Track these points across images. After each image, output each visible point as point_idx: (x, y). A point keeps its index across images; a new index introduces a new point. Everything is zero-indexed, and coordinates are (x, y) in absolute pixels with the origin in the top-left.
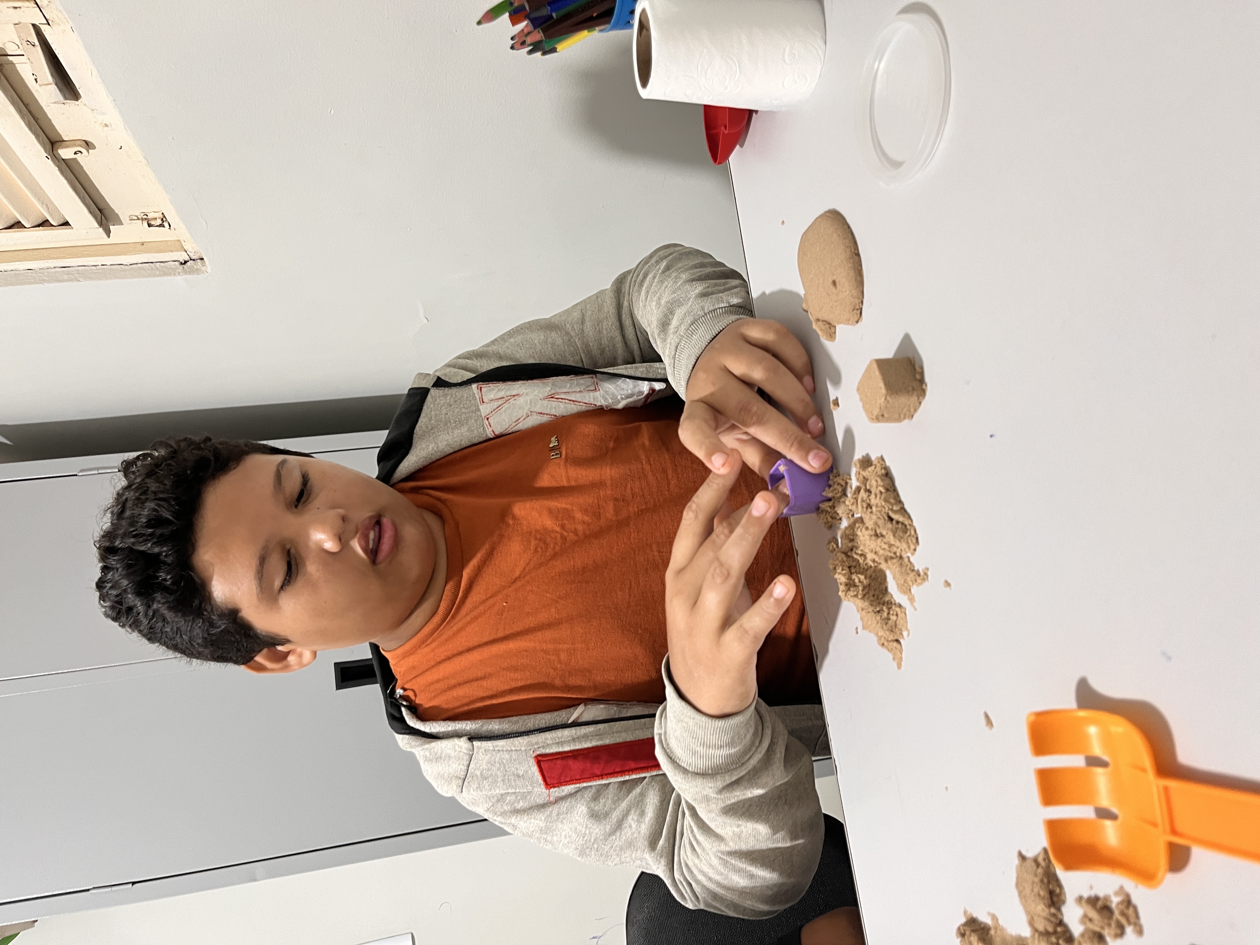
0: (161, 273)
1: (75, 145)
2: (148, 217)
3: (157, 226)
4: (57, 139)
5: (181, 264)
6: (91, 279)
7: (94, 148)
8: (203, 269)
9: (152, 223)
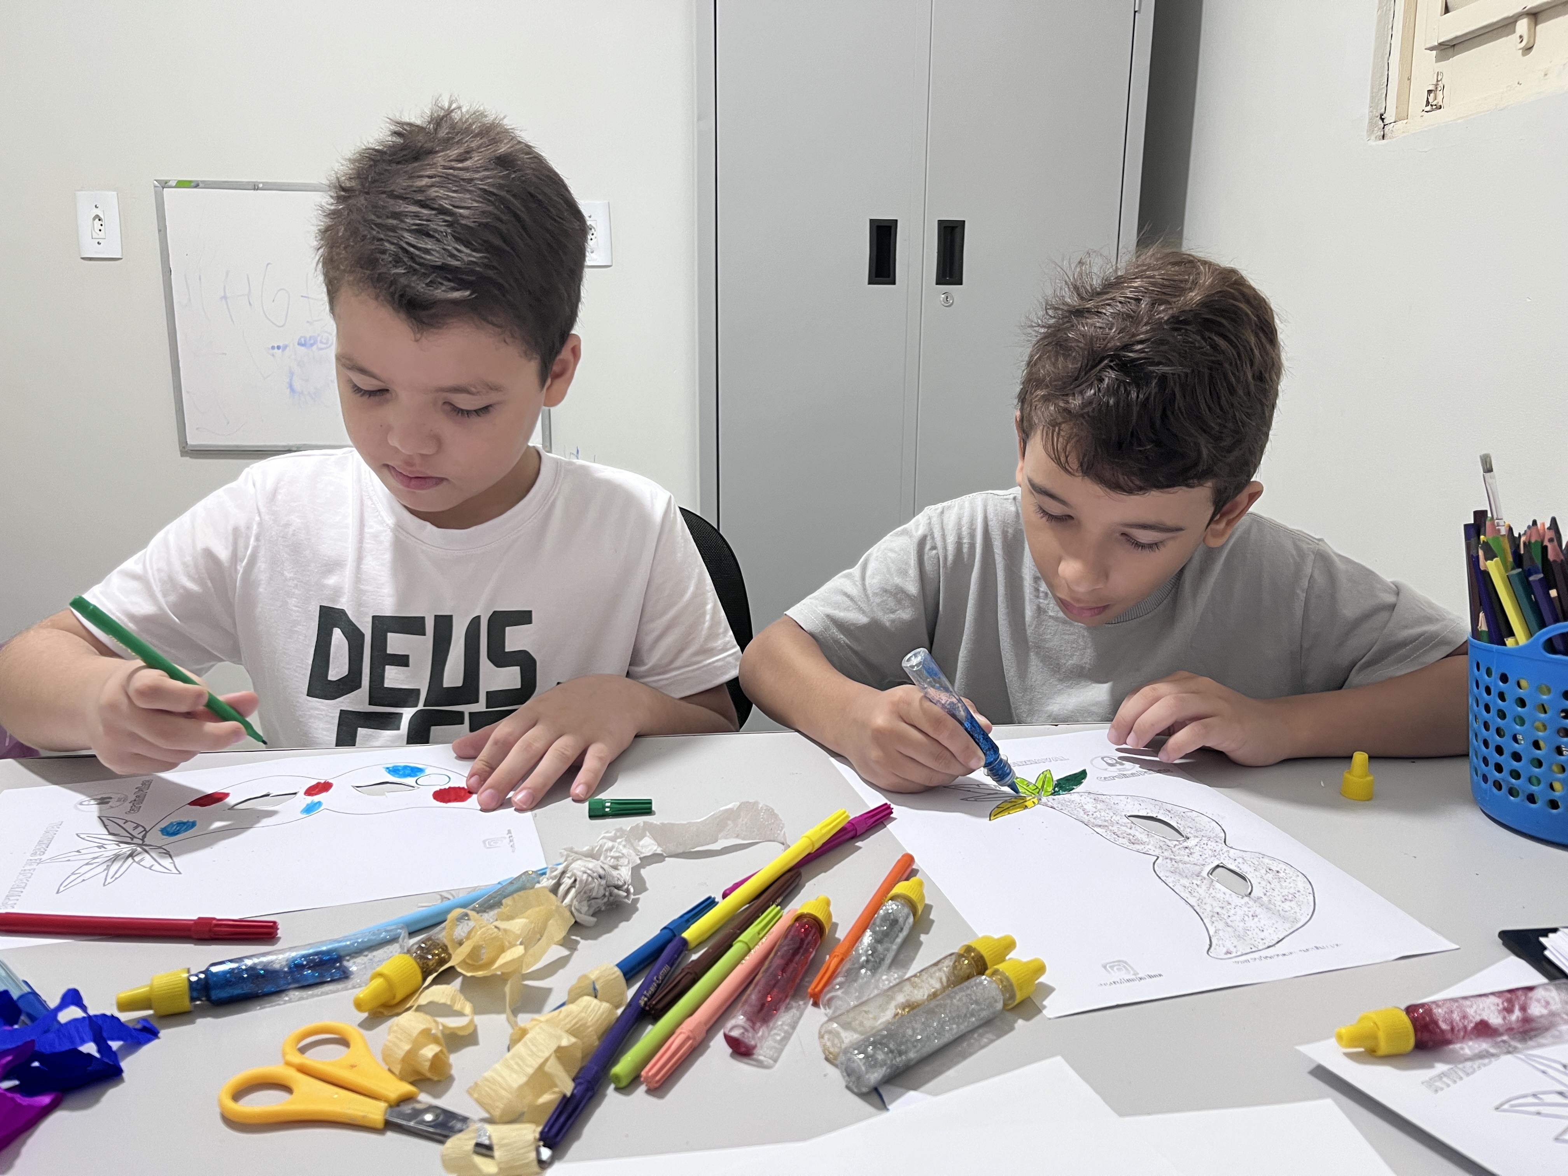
0: (1374, 94)
1: (1529, 37)
2: (1438, 92)
3: (1428, 98)
4: (1539, 19)
5: (1382, 115)
6: (1379, 22)
7: (1524, 54)
8: (1373, 137)
9: (1432, 95)
